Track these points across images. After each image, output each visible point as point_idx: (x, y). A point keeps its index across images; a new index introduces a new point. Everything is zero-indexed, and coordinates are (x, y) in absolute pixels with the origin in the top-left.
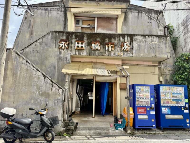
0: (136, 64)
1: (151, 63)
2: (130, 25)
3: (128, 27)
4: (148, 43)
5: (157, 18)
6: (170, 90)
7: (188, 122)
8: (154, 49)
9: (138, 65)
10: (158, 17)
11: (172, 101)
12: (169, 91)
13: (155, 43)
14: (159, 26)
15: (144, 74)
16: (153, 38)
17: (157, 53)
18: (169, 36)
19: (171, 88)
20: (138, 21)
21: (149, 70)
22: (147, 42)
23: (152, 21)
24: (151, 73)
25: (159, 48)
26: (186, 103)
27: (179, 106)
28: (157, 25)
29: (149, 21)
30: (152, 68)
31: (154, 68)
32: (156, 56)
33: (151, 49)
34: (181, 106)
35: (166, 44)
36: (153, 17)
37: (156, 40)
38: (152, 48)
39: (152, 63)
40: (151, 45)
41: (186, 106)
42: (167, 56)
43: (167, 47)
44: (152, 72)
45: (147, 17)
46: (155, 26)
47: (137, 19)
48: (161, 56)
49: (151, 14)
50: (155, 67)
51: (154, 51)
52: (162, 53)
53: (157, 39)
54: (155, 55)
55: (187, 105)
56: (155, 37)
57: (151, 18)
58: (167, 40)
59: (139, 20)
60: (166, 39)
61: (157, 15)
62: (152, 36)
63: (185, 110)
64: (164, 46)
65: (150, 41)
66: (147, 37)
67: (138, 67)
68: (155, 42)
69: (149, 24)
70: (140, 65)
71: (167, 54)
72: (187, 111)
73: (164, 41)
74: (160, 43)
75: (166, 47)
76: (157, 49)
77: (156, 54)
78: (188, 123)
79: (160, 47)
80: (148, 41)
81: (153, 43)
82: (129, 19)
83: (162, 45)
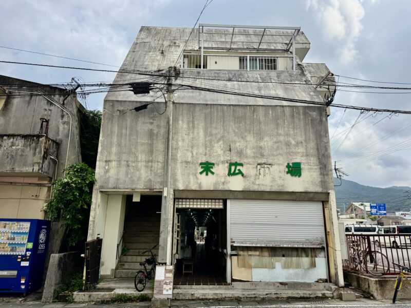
0: (9, 183)
1: (36, 181)
2: (13, 115)
3: (8, 118)
4: (5, 148)
5: (62, 103)
6: (5, 227)
7: (23, 281)
8: (13, 157)
9: (11, 183)
10: (64, 100)
11: (7, 245)
12: (4, 230)
13: (18, 147)
14: (63, 116)
15: (20, 199)
16: (15, 139)
17: (16, 164)
18: (43, 136)
19: (9, 224)
20: (27, 108)
21: (29, 192)
22: (3, 146)
23: (52, 108)
24: (33, 197)
25: (22, 155)
26: (27, 250)
27: (13, 255)
28: (60, 114)
29: (47, 107)
30: (36, 188)
31: (39, 189)
32: (14, 169)
33: (7, 158)
34: (17, 254)
35: (36, 150)
36: (57, 100)
37: (20, 143)
38: (10, 157)
39: (39, 180)
40: (9, 151)
41: (26, 254)
42: (33, 170)
43: (37, 154)
44: (35, 196)
45: (46, 102)
46: (57, 116)
47: (27, 105)
48: (21, 170)
49: (54, 96)
50: (42, 188)
51: (13, 161)
52: (24, 165)
53: (23, 141)
54: (11, 168)
55: (29, 254)
56: (19, 138)
57: (51, 104)
58: (40, 142)
59: (29, 107)
60: (38, 140)
61: (64, 96)
62: (13, 136)
63: (22, 262)
64: (32, 152)
65: (10, 144)
66: (5, 138)
67: (11, 187)
68: (18, 145)
69: (46, 113)
70: (15, 183)
71: (33, 166)
72: (25, 264)
73: (34, 144)
74: (25, 148)
75: (34, 154)
76: (18, 157)
77: (14, 167)
78: (23, 284)
79: (24, 154)
80: (6, 145)
81: (14, 147)
82: (13, 105)
83: (29, 152)
